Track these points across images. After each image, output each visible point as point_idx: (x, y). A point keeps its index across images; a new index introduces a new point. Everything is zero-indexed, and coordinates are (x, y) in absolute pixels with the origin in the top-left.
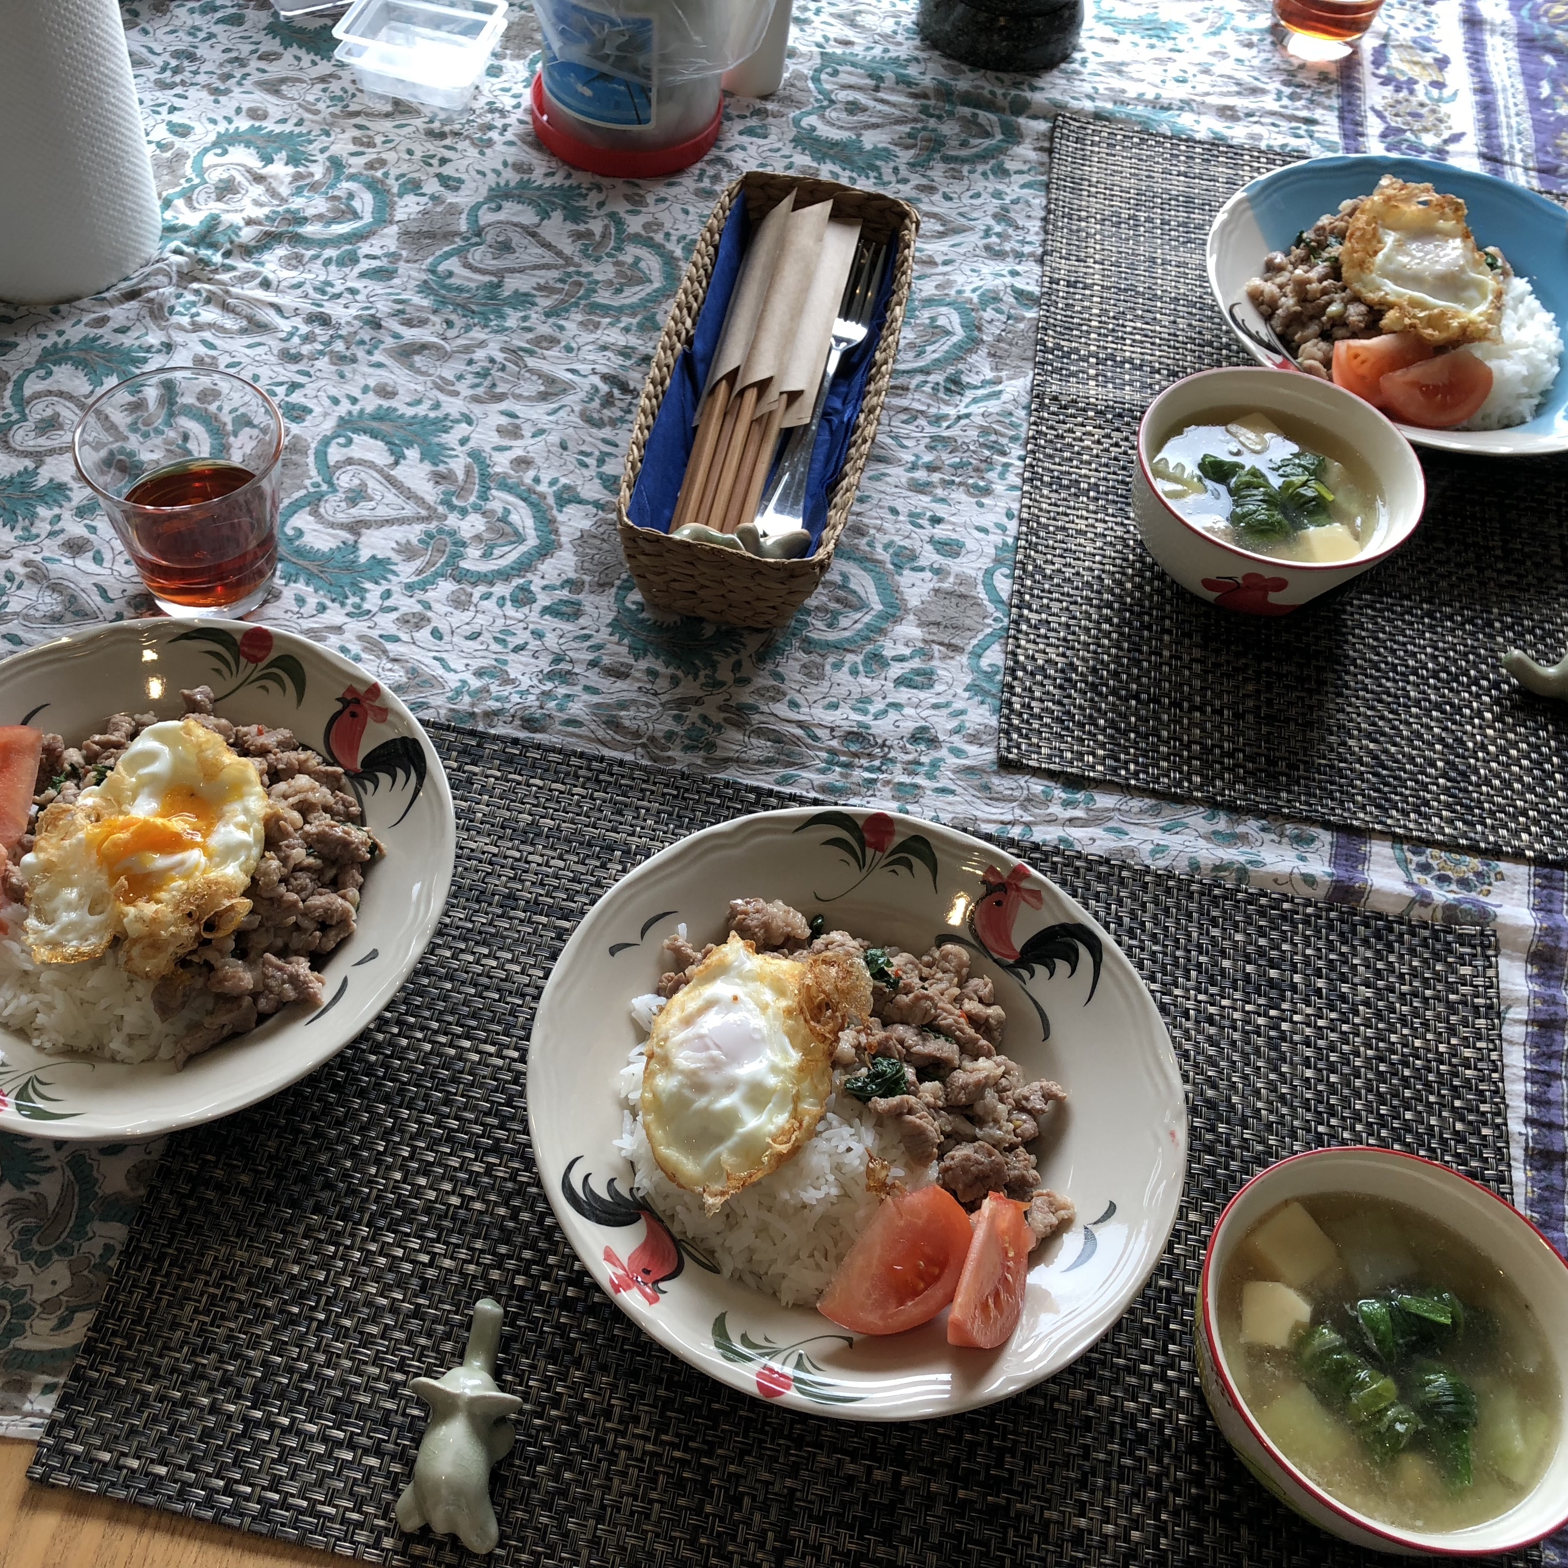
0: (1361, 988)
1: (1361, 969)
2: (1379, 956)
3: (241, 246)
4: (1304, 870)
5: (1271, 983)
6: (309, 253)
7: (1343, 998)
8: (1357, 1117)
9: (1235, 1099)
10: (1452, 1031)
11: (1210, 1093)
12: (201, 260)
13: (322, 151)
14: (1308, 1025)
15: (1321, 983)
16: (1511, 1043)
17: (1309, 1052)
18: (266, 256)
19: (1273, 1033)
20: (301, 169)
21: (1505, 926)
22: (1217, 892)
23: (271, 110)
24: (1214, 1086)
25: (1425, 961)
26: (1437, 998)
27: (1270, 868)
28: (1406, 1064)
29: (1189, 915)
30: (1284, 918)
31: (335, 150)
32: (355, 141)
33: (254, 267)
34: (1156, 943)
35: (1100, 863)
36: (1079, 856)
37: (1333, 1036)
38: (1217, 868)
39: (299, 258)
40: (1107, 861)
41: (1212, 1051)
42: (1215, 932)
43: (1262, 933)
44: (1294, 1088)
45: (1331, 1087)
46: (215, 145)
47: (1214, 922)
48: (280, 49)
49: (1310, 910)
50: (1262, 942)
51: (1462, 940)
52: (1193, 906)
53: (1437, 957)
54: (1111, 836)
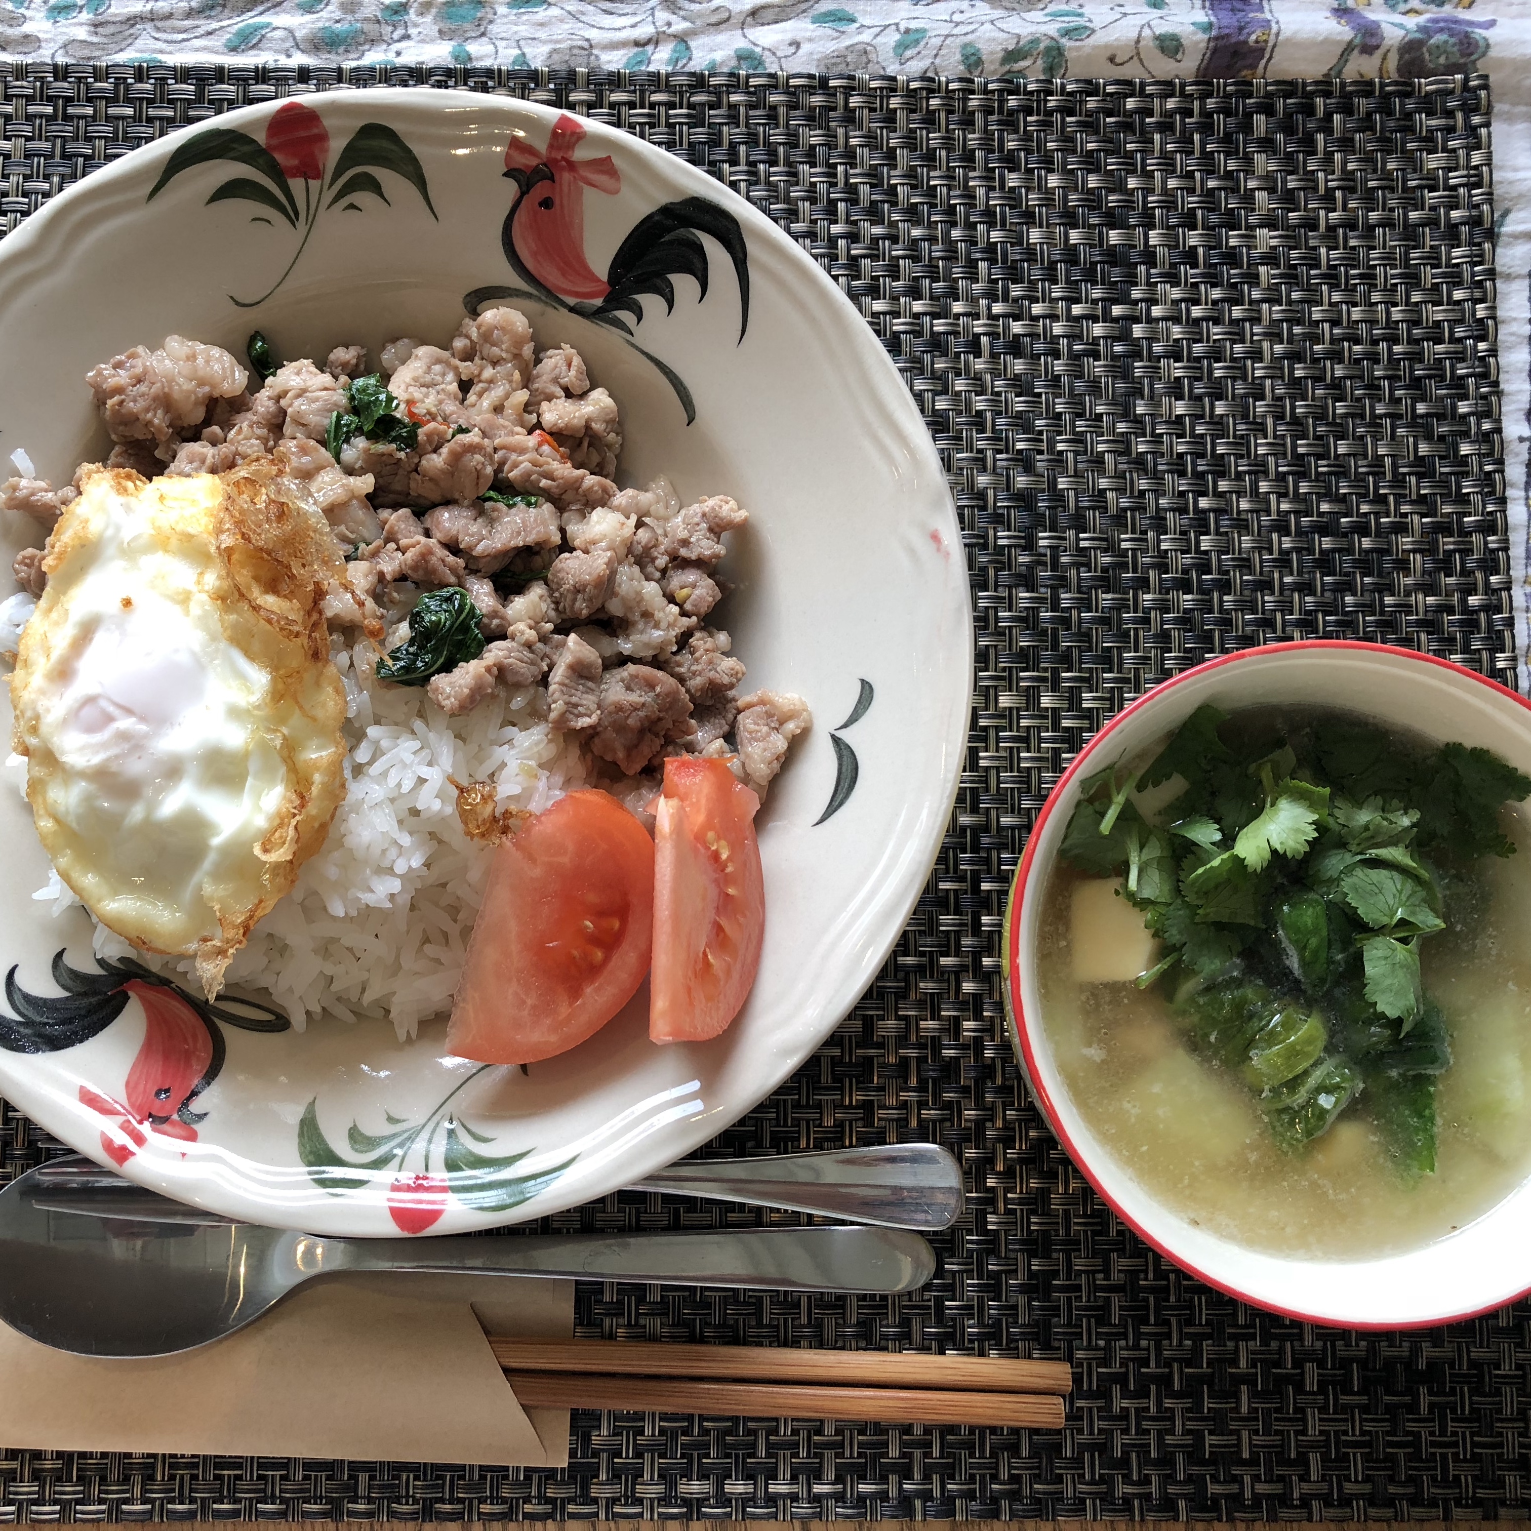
0: (1262, 233)
1: (1261, 197)
2: (1290, 164)
4: (1162, 28)
5: (1113, 256)
7: (1232, 257)
8: (1259, 469)
9: (1063, 483)
10: (1412, 279)
11: (1021, 481)
14: (1176, 320)
15: (1194, 238)
16: (1508, 277)
17: (1178, 370)
19: (1118, 349)
21: (1501, 63)
22: (1013, 102)
24: (1028, 468)
25: (1368, 159)
26: (1387, 223)
27: (1100, 38)
28: (1336, 356)
29: (968, 158)
30: (1127, 127)
34: (917, 223)
35: (810, 90)
36: (774, 83)
37: (1216, 331)
38: (1011, 56)
40: (823, 83)
41: (1019, 405)
42: (1013, 180)
43: (1091, 163)
44: (1157, 439)
45: (1218, 425)
47: (1011, 162)
49: (1171, 104)
50: (1093, 182)
51: (1428, 105)
52: (973, 140)
53: (1387, 146)
54: (826, 30)
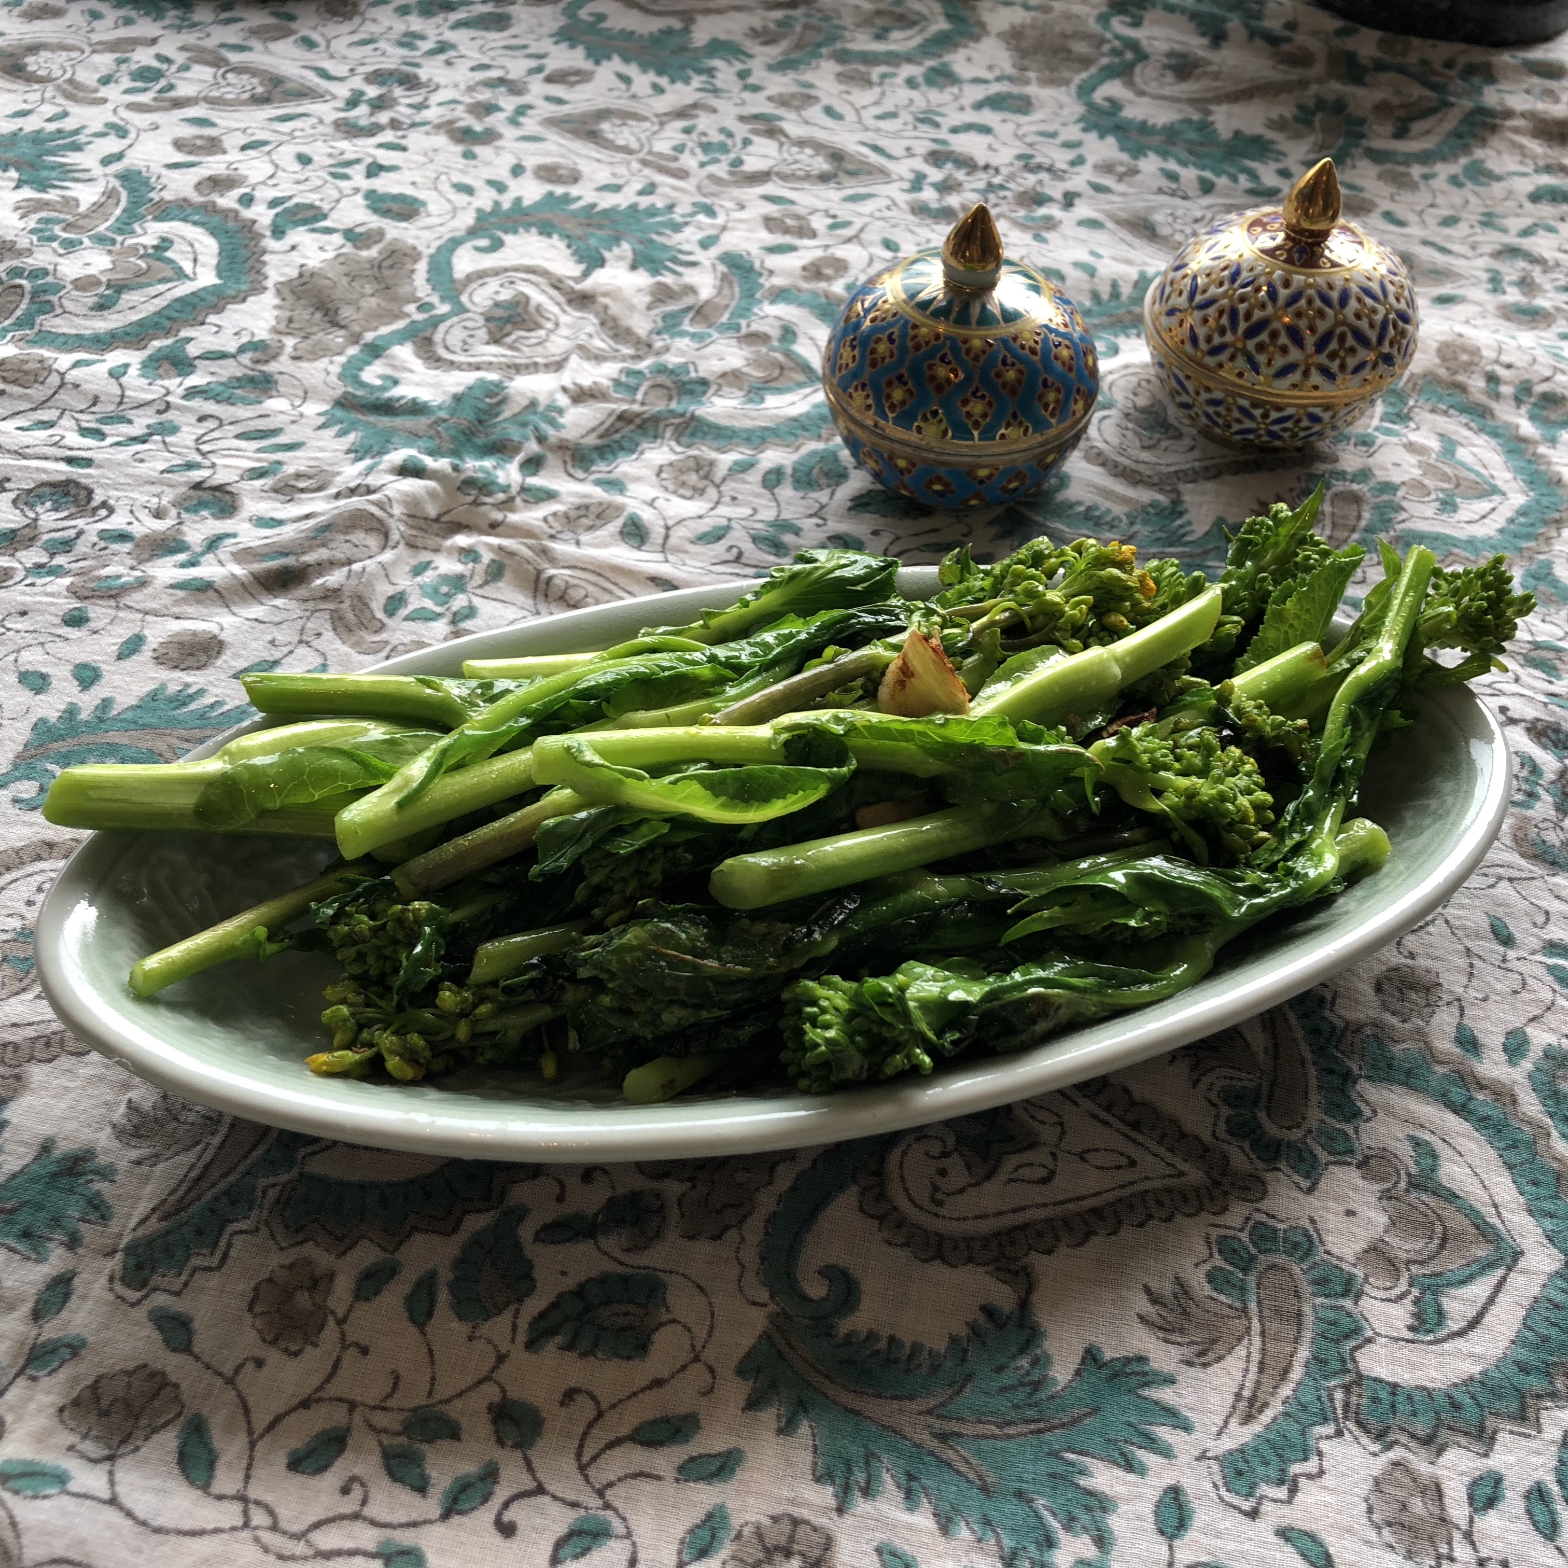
3: (562, 447)
6: (727, 459)
12: (469, 483)
13: (705, 244)
18: (625, 466)
20: (668, 279)
23: (585, 167)
31: (732, 241)
32: (770, 223)
33: (598, 493)
39: (704, 469)
46: (473, 232)
48: (588, 65)
